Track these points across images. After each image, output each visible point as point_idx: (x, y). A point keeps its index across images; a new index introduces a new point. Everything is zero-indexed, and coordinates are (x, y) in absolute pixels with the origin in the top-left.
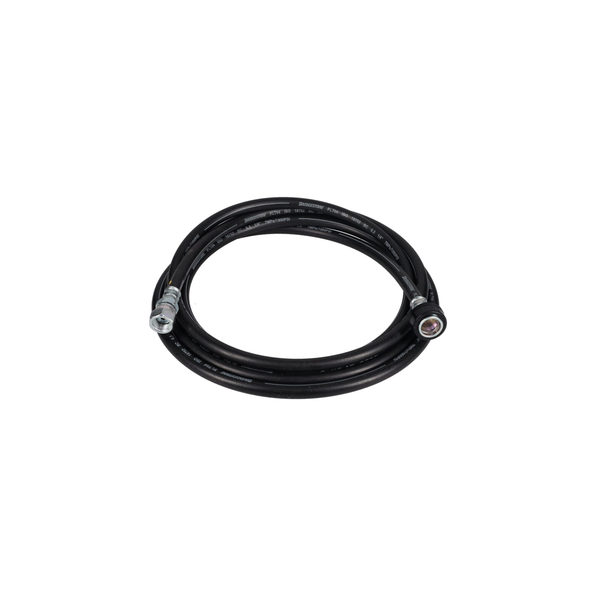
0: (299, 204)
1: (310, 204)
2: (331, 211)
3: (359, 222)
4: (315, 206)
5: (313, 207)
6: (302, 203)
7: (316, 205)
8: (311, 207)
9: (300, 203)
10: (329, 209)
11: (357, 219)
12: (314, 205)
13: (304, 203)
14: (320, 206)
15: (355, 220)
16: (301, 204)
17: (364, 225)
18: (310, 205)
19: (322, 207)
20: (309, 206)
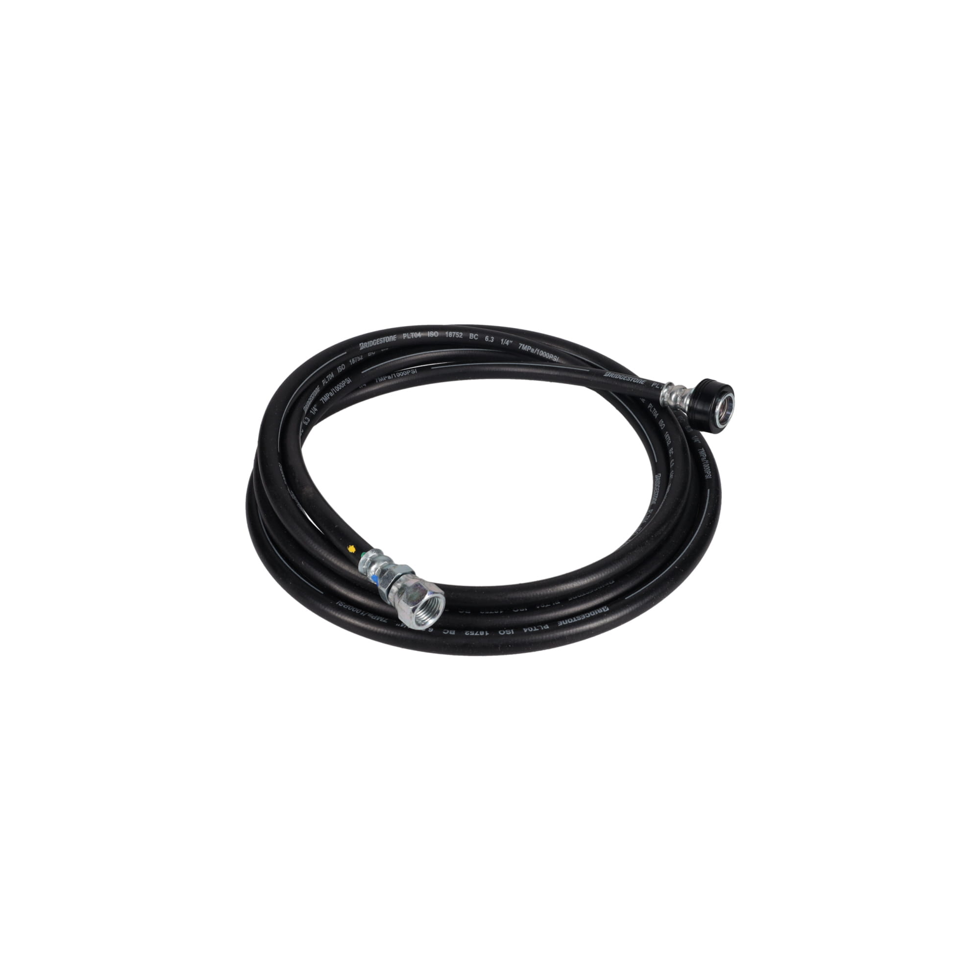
0: (360, 348)
1: (375, 340)
2: (410, 338)
3: (460, 335)
4: (383, 340)
5: (380, 343)
6: (362, 343)
7: (384, 338)
8: (378, 344)
9: (360, 344)
10: (405, 336)
11: (454, 333)
12: (381, 338)
13: (366, 343)
14: (390, 337)
15: (453, 334)
16: (363, 346)
17: (470, 336)
18: (375, 342)
19: (394, 338)
20: (374, 345)
